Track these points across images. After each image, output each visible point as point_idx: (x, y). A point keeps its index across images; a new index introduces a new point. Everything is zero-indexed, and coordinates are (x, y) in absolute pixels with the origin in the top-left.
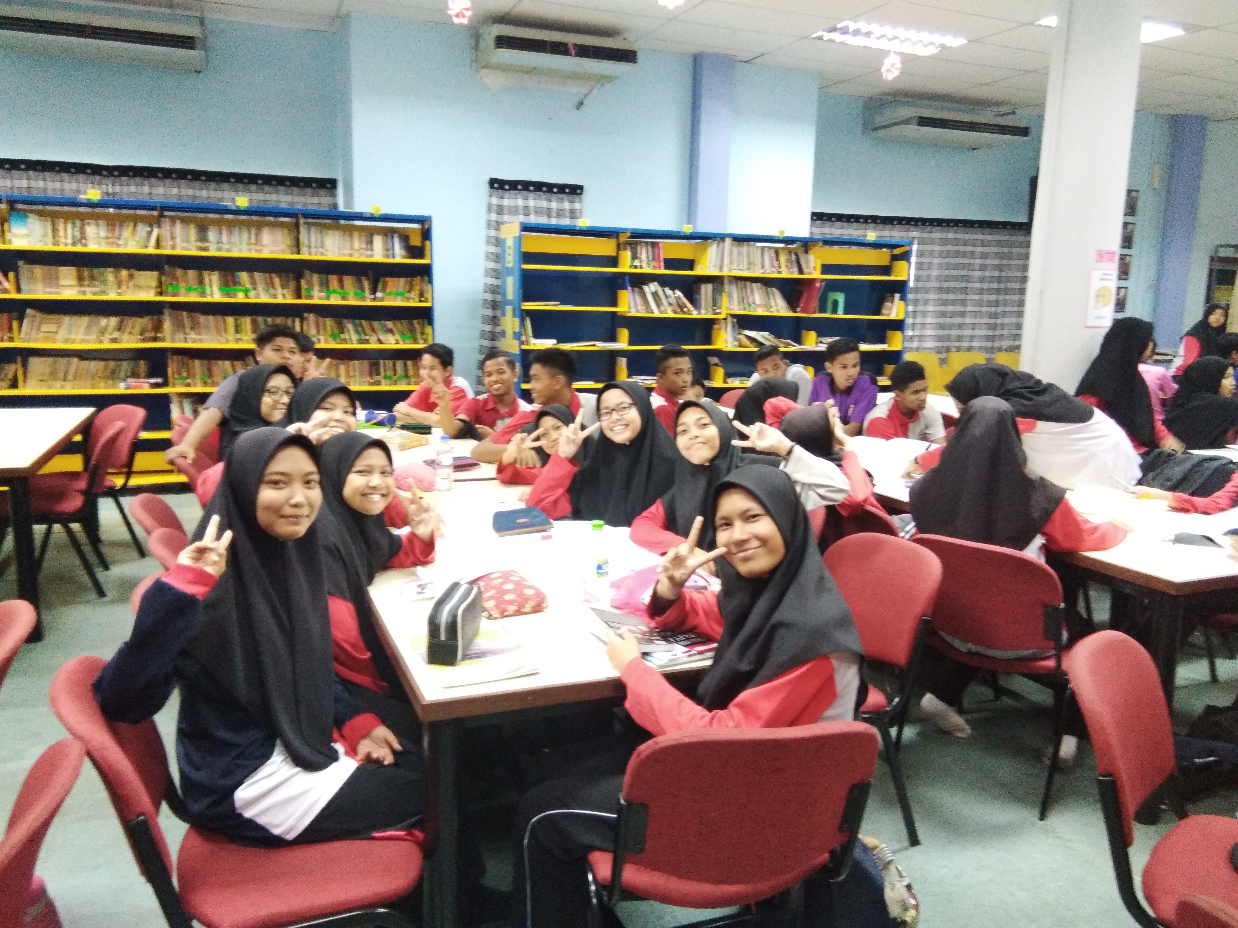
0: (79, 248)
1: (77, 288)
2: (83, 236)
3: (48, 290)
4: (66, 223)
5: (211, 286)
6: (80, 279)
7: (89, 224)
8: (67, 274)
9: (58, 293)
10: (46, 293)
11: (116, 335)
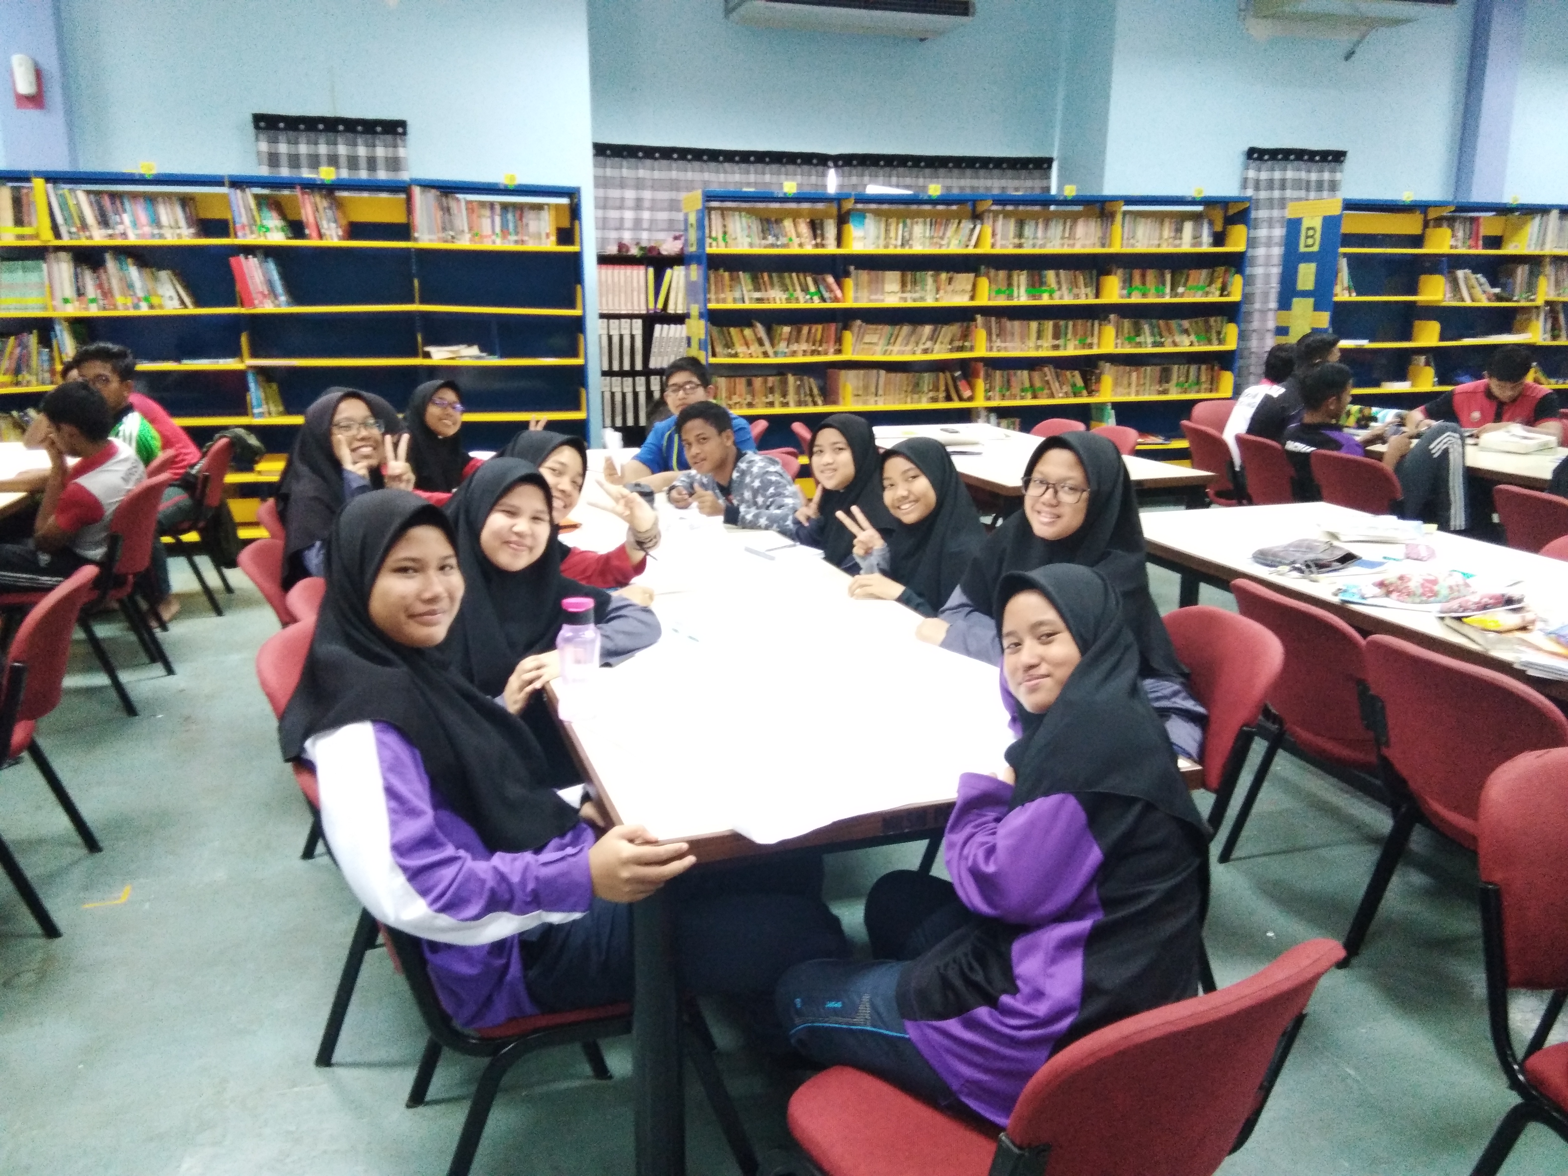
0: (906, 251)
1: (900, 295)
2: (911, 236)
3: (873, 297)
4: (898, 224)
5: (1019, 286)
6: (904, 284)
8: (892, 280)
9: (883, 301)
10: (871, 301)
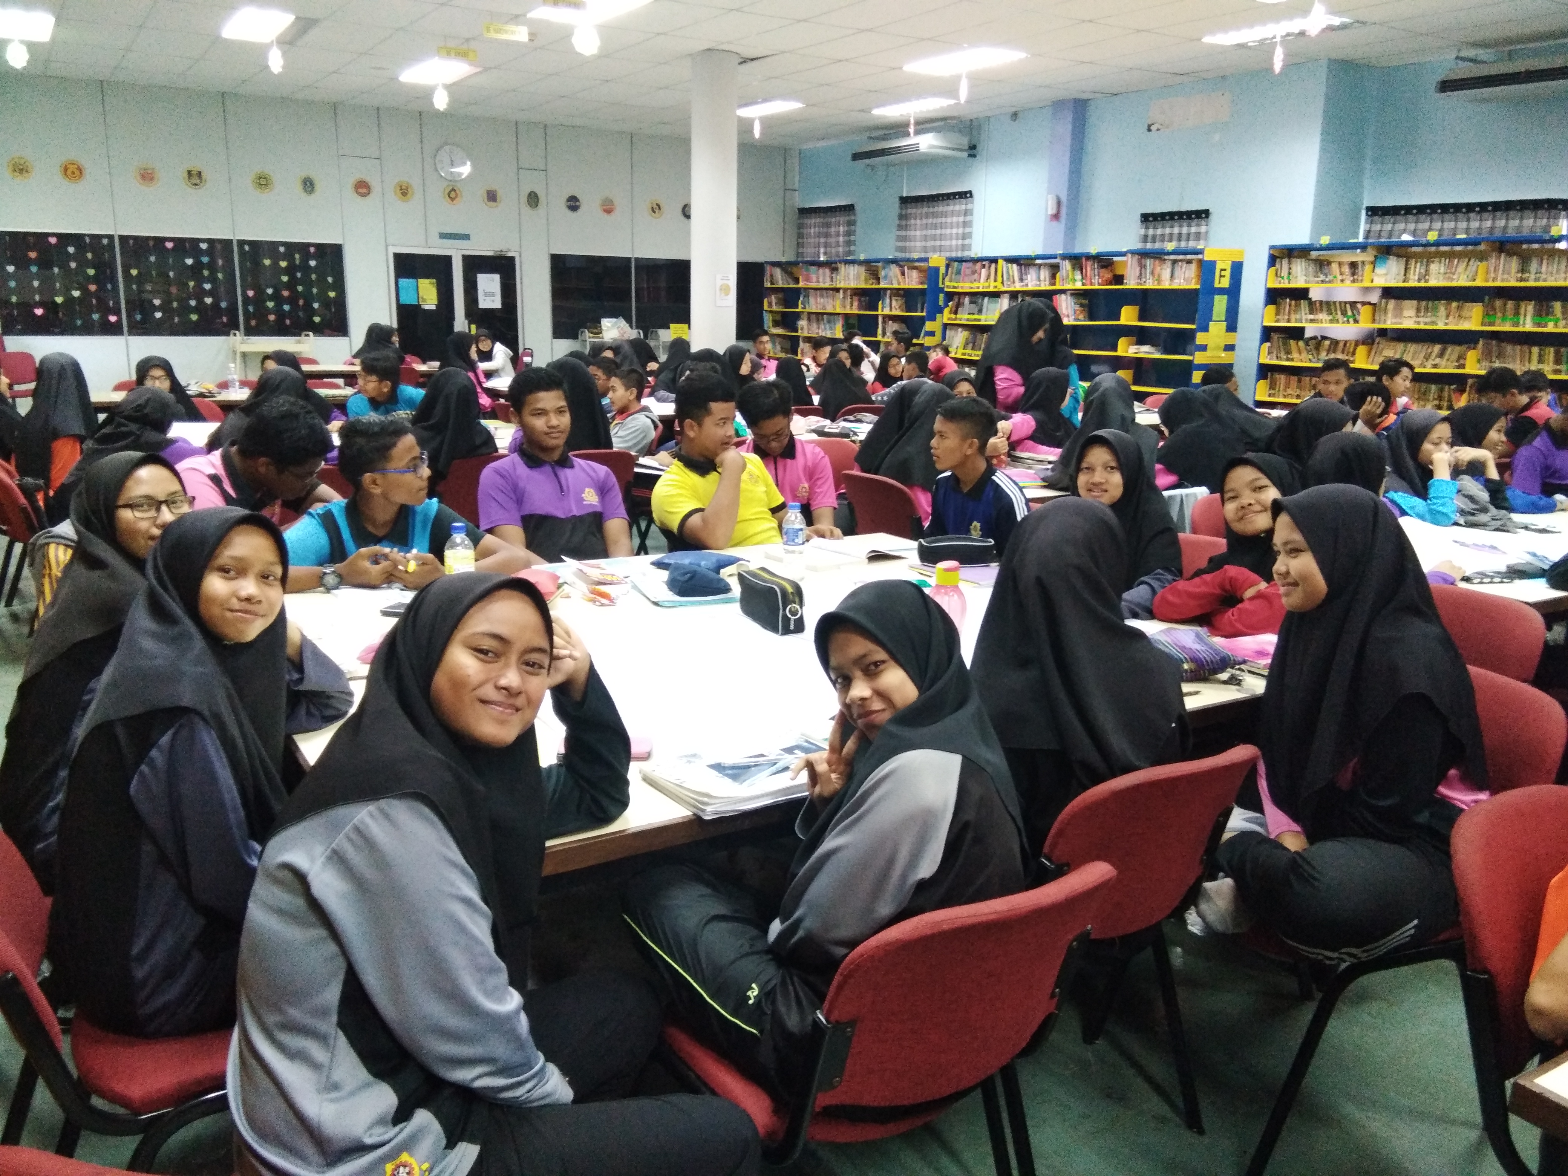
0: (1422, 284)
1: (1415, 319)
2: (1427, 273)
3: (1395, 320)
5: (1525, 316)
6: (1418, 310)
7: (1433, 262)
10: (1394, 323)
11: (1438, 361)
